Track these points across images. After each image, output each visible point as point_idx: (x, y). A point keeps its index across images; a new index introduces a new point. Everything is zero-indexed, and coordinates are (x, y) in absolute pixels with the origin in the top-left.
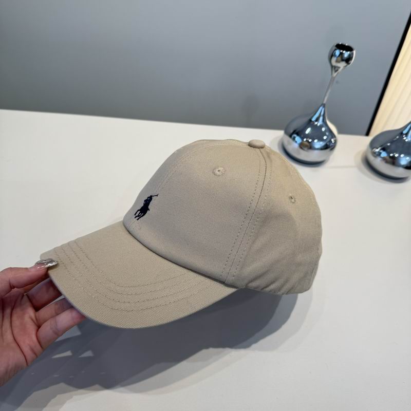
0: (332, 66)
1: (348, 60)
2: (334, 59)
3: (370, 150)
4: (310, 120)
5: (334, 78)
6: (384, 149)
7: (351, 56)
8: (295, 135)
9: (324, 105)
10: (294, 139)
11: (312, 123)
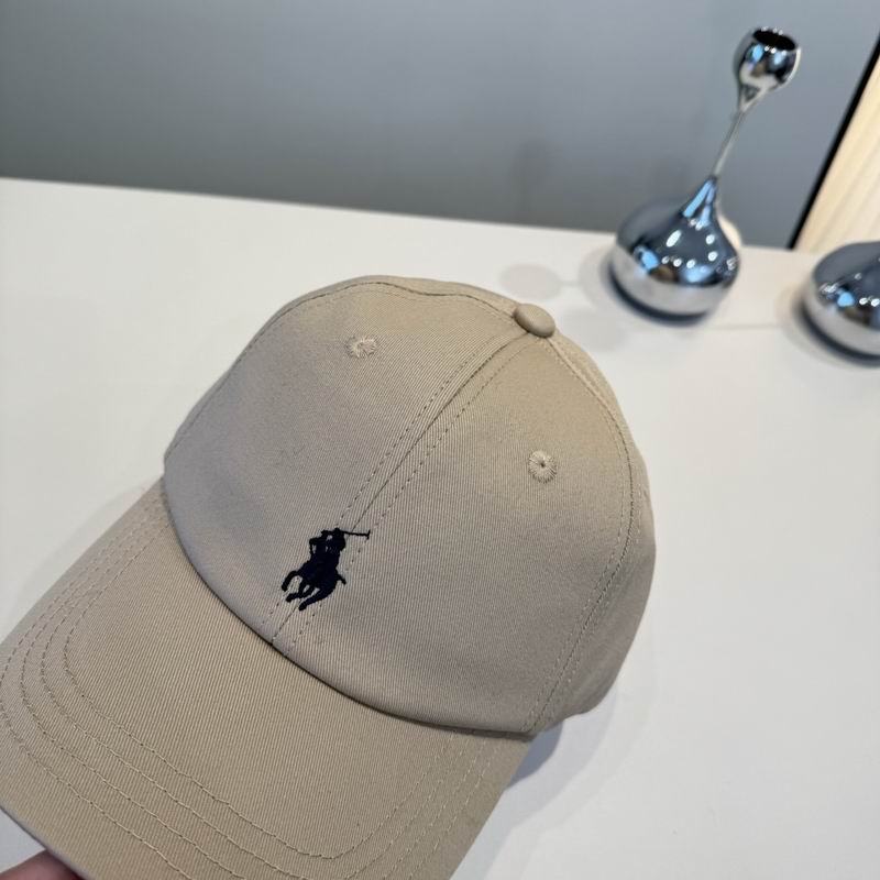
0: (741, 86)
1: (781, 73)
2: (747, 69)
3: (812, 288)
4: (680, 215)
5: (744, 114)
6: (846, 287)
7: (791, 60)
8: (641, 249)
9: (714, 180)
10: (639, 257)
11: (683, 221)
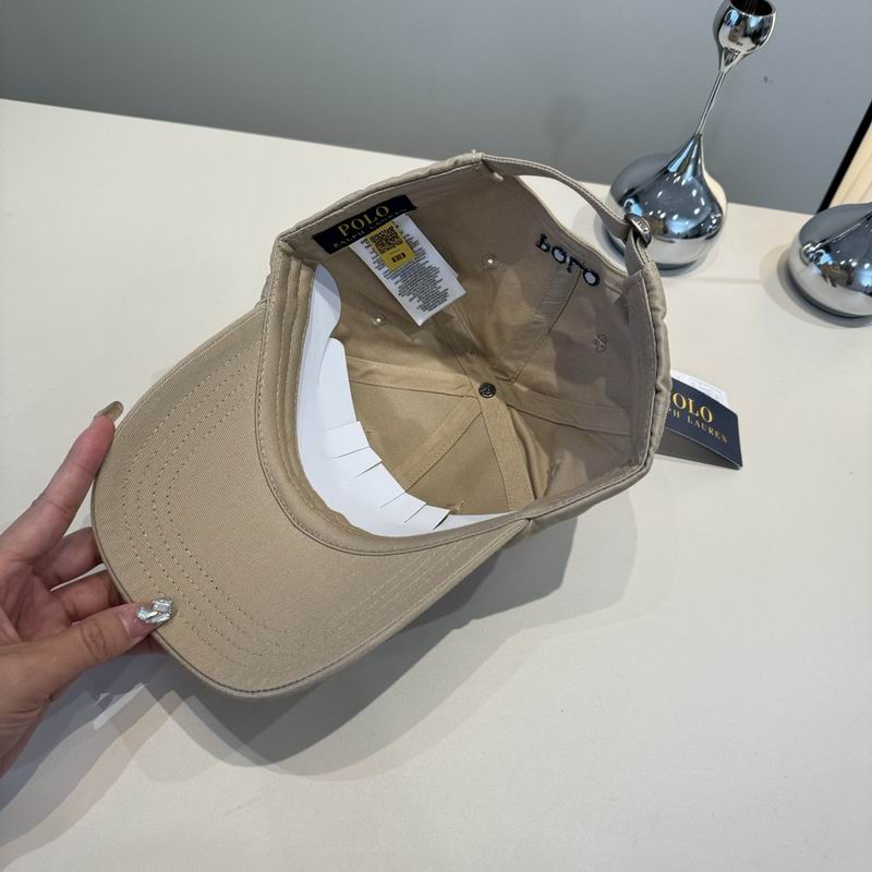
0: (721, 49)
1: (756, 36)
2: (725, 31)
3: (799, 245)
4: (665, 171)
5: (724, 75)
6: (827, 249)
7: (766, 25)
9: (697, 138)
10: (628, 208)
11: (669, 176)
